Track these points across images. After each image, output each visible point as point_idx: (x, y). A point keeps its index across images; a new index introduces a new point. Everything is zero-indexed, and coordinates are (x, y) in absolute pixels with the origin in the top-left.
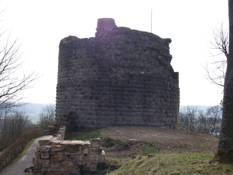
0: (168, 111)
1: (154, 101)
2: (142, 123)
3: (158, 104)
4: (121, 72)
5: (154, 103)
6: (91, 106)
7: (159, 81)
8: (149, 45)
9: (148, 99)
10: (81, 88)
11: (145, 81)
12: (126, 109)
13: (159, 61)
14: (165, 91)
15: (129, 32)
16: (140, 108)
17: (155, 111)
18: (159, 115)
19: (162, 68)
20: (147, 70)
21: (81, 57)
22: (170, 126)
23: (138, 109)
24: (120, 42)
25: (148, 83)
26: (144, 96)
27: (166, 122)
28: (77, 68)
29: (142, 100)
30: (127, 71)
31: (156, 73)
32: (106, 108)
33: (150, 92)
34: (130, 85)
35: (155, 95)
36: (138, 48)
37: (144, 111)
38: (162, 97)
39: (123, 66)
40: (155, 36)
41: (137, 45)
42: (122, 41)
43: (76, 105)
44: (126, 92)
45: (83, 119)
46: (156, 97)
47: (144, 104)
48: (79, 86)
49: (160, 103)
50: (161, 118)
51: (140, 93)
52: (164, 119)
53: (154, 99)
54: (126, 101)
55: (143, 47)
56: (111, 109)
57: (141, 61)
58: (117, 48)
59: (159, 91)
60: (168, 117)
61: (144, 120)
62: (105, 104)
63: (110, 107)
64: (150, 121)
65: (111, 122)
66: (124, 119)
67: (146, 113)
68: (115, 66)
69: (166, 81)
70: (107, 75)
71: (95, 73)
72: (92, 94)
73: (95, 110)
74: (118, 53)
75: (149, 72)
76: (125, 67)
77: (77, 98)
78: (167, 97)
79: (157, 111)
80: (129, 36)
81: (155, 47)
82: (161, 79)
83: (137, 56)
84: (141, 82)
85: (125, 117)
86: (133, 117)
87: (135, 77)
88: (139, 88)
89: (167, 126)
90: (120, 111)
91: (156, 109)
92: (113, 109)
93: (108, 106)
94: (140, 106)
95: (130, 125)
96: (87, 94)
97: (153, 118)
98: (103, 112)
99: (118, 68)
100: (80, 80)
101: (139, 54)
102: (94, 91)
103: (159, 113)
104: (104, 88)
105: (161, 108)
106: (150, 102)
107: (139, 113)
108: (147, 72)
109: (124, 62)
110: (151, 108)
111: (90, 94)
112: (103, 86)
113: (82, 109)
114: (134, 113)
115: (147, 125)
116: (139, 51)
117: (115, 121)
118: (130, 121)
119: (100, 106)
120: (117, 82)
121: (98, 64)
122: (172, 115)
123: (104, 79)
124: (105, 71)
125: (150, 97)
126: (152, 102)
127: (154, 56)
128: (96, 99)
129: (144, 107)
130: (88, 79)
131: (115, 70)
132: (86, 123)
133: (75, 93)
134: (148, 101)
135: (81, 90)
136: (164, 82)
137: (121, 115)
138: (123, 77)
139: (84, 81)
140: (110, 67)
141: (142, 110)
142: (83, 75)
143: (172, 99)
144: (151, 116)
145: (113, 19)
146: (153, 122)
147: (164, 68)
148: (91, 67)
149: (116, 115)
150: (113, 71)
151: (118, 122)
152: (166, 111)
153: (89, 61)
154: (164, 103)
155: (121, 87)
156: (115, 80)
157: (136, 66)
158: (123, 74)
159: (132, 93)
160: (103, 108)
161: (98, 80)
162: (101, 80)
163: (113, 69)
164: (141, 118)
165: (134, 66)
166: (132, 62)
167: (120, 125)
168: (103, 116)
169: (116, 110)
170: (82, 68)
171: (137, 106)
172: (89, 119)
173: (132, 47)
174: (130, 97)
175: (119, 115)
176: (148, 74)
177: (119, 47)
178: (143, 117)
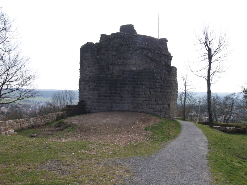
0: (157, 99)
1: (143, 91)
2: (132, 109)
3: (147, 94)
4: (117, 69)
5: (143, 93)
6: (94, 96)
7: (148, 75)
8: (140, 46)
9: (137, 90)
10: (88, 82)
11: (134, 75)
12: (119, 98)
13: (150, 58)
14: (155, 83)
15: (122, 37)
16: (130, 97)
17: (144, 99)
18: (148, 103)
19: (154, 64)
20: (138, 66)
21: (88, 59)
22: (161, 112)
23: (129, 98)
24: (116, 45)
25: (137, 77)
26: (134, 87)
27: (155, 109)
28: (86, 67)
29: (132, 91)
30: (121, 68)
31: (147, 68)
32: (104, 98)
33: (139, 85)
34: (122, 79)
35: (144, 86)
36: (130, 49)
37: (134, 100)
38: (151, 88)
39: (118, 64)
40: (148, 38)
41: (129, 47)
42: (117, 44)
43: (86, 95)
44: (119, 85)
45: (89, 106)
46: (145, 88)
47: (133, 94)
48: (87, 81)
49: (149, 93)
50: (150, 105)
51: (130, 85)
52: (153, 106)
53: (143, 90)
54: (118, 92)
55: (134, 47)
56: (107, 98)
57: (133, 59)
58: (113, 50)
59: (148, 83)
60: (159, 104)
61: (133, 107)
62: (103, 94)
63: (107, 97)
64: (139, 108)
65: (108, 109)
66: (116, 106)
67: (135, 101)
68: (111, 64)
69: (155, 75)
70: (104, 72)
71: (96, 70)
72: (95, 87)
73: (97, 99)
74: (113, 54)
75: (140, 67)
76: (120, 65)
77: (86, 90)
78: (157, 88)
79: (146, 99)
80: (123, 39)
81: (145, 47)
82: (150, 73)
83: (130, 55)
84: (130, 76)
85: (118, 104)
86: (125, 104)
87: (126, 73)
88: (129, 81)
89: (157, 111)
90: (114, 100)
91: (145, 98)
92: (108, 98)
93: (105, 96)
94: (130, 96)
95: (122, 111)
96: (91, 87)
97: (141, 105)
98: (102, 101)
99: (114, 66)
100: (88, 76)
101: (131, 53)
102: (96, 85)
103: (148, 101)
104: (102, 82)
105: (149, 97)
106: (139, 92)
107: (129, 101)
108: (138, 68)
109: (118, 60)
110: (140, 97)
111: (93, 86)
112: (102, 80)
113: (89, 99)
114: (125, 101)
115: (136, 111)
116: (131, 51)
117: (110, 107)
118: (122, 107)
119: (99, 96)
120: (112, 77)
121: (98, 64)
122: (163, 103)
123: (102, 75)
124: (103, 69)
125: (139, 88)
126: (141, 92)
127: (145, 54)
128: (97, 90)
129: (133, 97)
130: (92, 75)
131: (112, 68)
132: (91, 109)
133: (85, 86)
134: (137, 91)
135: (88, 84)
136: (154, 76)
137: (114, 103)
138: (118, 73)
139: (90, 77)
140: (108, 65)
141: (131, 98)
142: (89, 73)
143: (163, 89)
144: (140, 103)
145: (132, 25)
146: (142, 108)
147: (157, 64)
148: (94, 66)
149: (111, 103)
150: (110, 68)
151: (112, 108)
152: (156, 99)
153: (93, 62)
154: (154, 93)
155: (115, 81)
156: (110, 76)
157: (128, 63)
158: (118, 70)
159: (123, 86)
160: (102, 98)
161: (99, 76)
162: (101, 76)
163: (110, 67)
164: (131, 105)
165: (127, 63)
166: (125, 60)
167: (113, 111)
168: (102, 104)
169: (111, 99)
170: (89, 67)
171: (127, 96)
172: (93, 106)
173: (125, 48)
174: (121, 88)
175: (113, 103)
176: (139, 69)
177: (114, 49)
178: (133, 104)
